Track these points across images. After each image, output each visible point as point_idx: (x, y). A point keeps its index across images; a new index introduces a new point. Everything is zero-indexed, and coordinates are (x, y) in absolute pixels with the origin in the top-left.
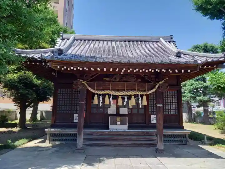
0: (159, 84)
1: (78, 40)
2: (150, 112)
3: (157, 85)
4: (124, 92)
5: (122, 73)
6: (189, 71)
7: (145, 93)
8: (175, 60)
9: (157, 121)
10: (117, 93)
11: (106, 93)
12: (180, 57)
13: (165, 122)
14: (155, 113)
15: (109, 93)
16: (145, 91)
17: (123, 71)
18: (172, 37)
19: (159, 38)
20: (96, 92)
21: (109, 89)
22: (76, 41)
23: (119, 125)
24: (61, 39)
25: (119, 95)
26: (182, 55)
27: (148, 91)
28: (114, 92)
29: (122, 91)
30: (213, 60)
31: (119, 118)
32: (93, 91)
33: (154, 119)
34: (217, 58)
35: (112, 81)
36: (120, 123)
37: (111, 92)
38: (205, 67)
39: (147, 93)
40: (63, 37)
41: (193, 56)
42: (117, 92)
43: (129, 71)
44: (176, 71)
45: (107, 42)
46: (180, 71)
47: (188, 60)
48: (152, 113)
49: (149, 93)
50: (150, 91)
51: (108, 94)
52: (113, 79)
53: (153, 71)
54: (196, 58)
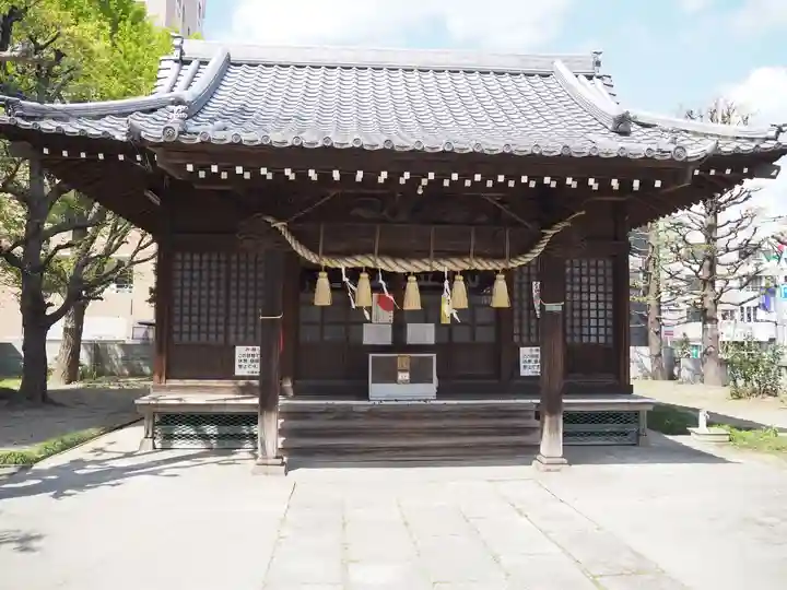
0: (553, 232)
1: (240, 65)
2: (516, 339)
3: (544, 234)
4: (426, 261)
5: (420, 192)
6: (658, 184)
7: (501, 265)
8: (610, 145)
9: (542, 367)
10: (400, 267)
11: (359, 265)
12: (625, 133)
13: (569, 369)
14: (533, 339)
15: (371, 265)
16: (501, 257)
17: (424, 182)
18: (600, 57)
19: (551, 60)
20: (325, 262)
21: (372, 252)
22: (233, 69)
23: (404, 382)
24: (176, 61)
25: (409, 273)
26: (634, 127)
27: (514, 256)
28: (390, 262)
29: (419, 259)
30: (738, 148)
31: (403, 360)
32: (313, 258)
33: (530, 361)
34: (752, 139)
35: (384, 221)
36: (407, 378)
37: (378, 261)
38: (713, 172)
39: (511, 265)
40: (182, 53)
41: (672, 132)
42: (401, 262)
43: (446, 183)
44: (615, 183)
45: (353, 71)
46: (626, 185)
47: (654, 148)
48: (525, 339)
49: (515, 264)
50: (521, 258)
51: (368, 270)
52: (385, 213)
53: (532, 184)
54: (682, 140)
